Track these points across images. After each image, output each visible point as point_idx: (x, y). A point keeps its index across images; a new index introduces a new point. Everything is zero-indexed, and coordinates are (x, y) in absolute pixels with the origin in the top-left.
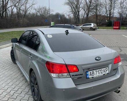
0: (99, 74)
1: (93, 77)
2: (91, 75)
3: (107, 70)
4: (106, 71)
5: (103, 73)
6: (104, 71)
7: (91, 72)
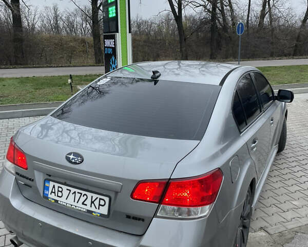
0: (75, 204)
1: (56, 201)
2: (55, 193)
3: (102, 203)
4: (100, 205)
5: (88, 208)
6: (92, 202)
7: (57, 185)
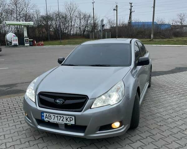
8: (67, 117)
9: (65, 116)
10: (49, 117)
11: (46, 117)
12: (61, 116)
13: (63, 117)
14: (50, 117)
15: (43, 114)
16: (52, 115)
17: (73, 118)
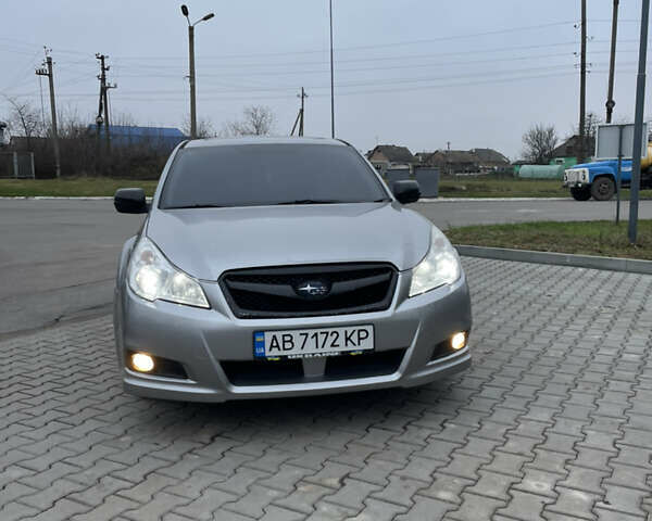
8: (350, 330)
9: (341, 331)
10: (284, 342)
11: (272, 346)
12: (327, 333)
13: (335, 335)
14: (291, 341)
15: (259, 339)
16: (295, 334)
17: (370, 329)
